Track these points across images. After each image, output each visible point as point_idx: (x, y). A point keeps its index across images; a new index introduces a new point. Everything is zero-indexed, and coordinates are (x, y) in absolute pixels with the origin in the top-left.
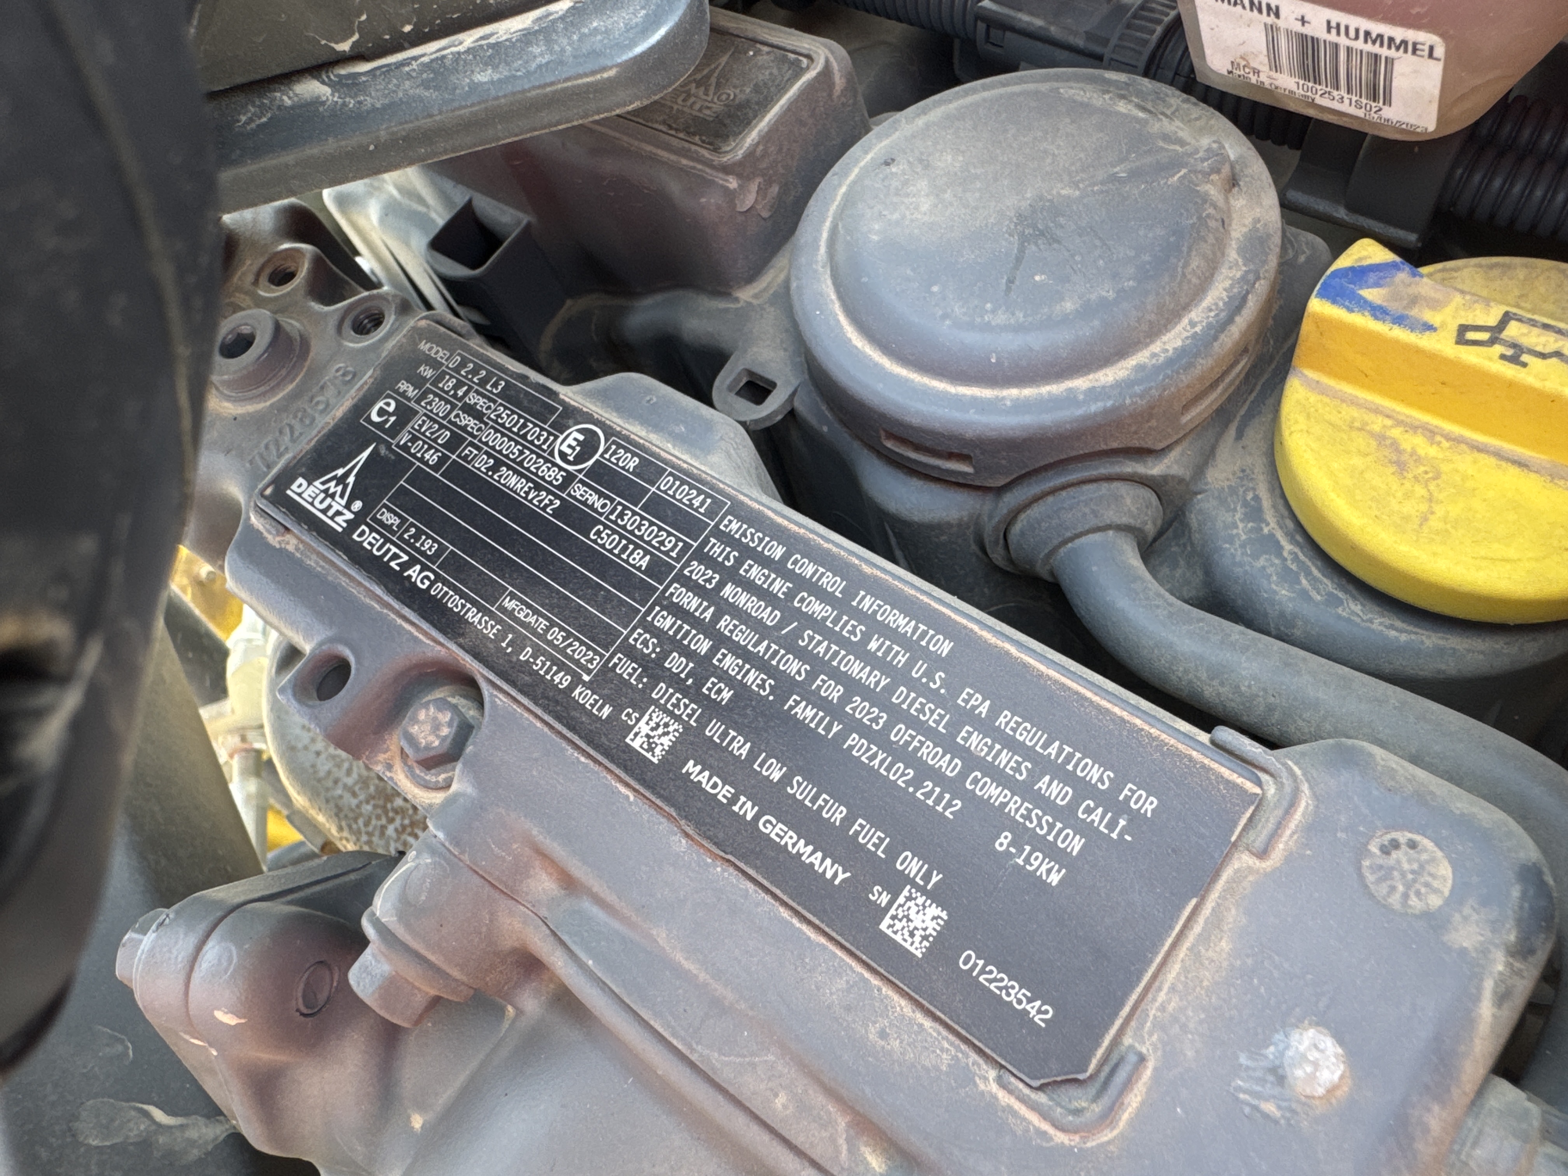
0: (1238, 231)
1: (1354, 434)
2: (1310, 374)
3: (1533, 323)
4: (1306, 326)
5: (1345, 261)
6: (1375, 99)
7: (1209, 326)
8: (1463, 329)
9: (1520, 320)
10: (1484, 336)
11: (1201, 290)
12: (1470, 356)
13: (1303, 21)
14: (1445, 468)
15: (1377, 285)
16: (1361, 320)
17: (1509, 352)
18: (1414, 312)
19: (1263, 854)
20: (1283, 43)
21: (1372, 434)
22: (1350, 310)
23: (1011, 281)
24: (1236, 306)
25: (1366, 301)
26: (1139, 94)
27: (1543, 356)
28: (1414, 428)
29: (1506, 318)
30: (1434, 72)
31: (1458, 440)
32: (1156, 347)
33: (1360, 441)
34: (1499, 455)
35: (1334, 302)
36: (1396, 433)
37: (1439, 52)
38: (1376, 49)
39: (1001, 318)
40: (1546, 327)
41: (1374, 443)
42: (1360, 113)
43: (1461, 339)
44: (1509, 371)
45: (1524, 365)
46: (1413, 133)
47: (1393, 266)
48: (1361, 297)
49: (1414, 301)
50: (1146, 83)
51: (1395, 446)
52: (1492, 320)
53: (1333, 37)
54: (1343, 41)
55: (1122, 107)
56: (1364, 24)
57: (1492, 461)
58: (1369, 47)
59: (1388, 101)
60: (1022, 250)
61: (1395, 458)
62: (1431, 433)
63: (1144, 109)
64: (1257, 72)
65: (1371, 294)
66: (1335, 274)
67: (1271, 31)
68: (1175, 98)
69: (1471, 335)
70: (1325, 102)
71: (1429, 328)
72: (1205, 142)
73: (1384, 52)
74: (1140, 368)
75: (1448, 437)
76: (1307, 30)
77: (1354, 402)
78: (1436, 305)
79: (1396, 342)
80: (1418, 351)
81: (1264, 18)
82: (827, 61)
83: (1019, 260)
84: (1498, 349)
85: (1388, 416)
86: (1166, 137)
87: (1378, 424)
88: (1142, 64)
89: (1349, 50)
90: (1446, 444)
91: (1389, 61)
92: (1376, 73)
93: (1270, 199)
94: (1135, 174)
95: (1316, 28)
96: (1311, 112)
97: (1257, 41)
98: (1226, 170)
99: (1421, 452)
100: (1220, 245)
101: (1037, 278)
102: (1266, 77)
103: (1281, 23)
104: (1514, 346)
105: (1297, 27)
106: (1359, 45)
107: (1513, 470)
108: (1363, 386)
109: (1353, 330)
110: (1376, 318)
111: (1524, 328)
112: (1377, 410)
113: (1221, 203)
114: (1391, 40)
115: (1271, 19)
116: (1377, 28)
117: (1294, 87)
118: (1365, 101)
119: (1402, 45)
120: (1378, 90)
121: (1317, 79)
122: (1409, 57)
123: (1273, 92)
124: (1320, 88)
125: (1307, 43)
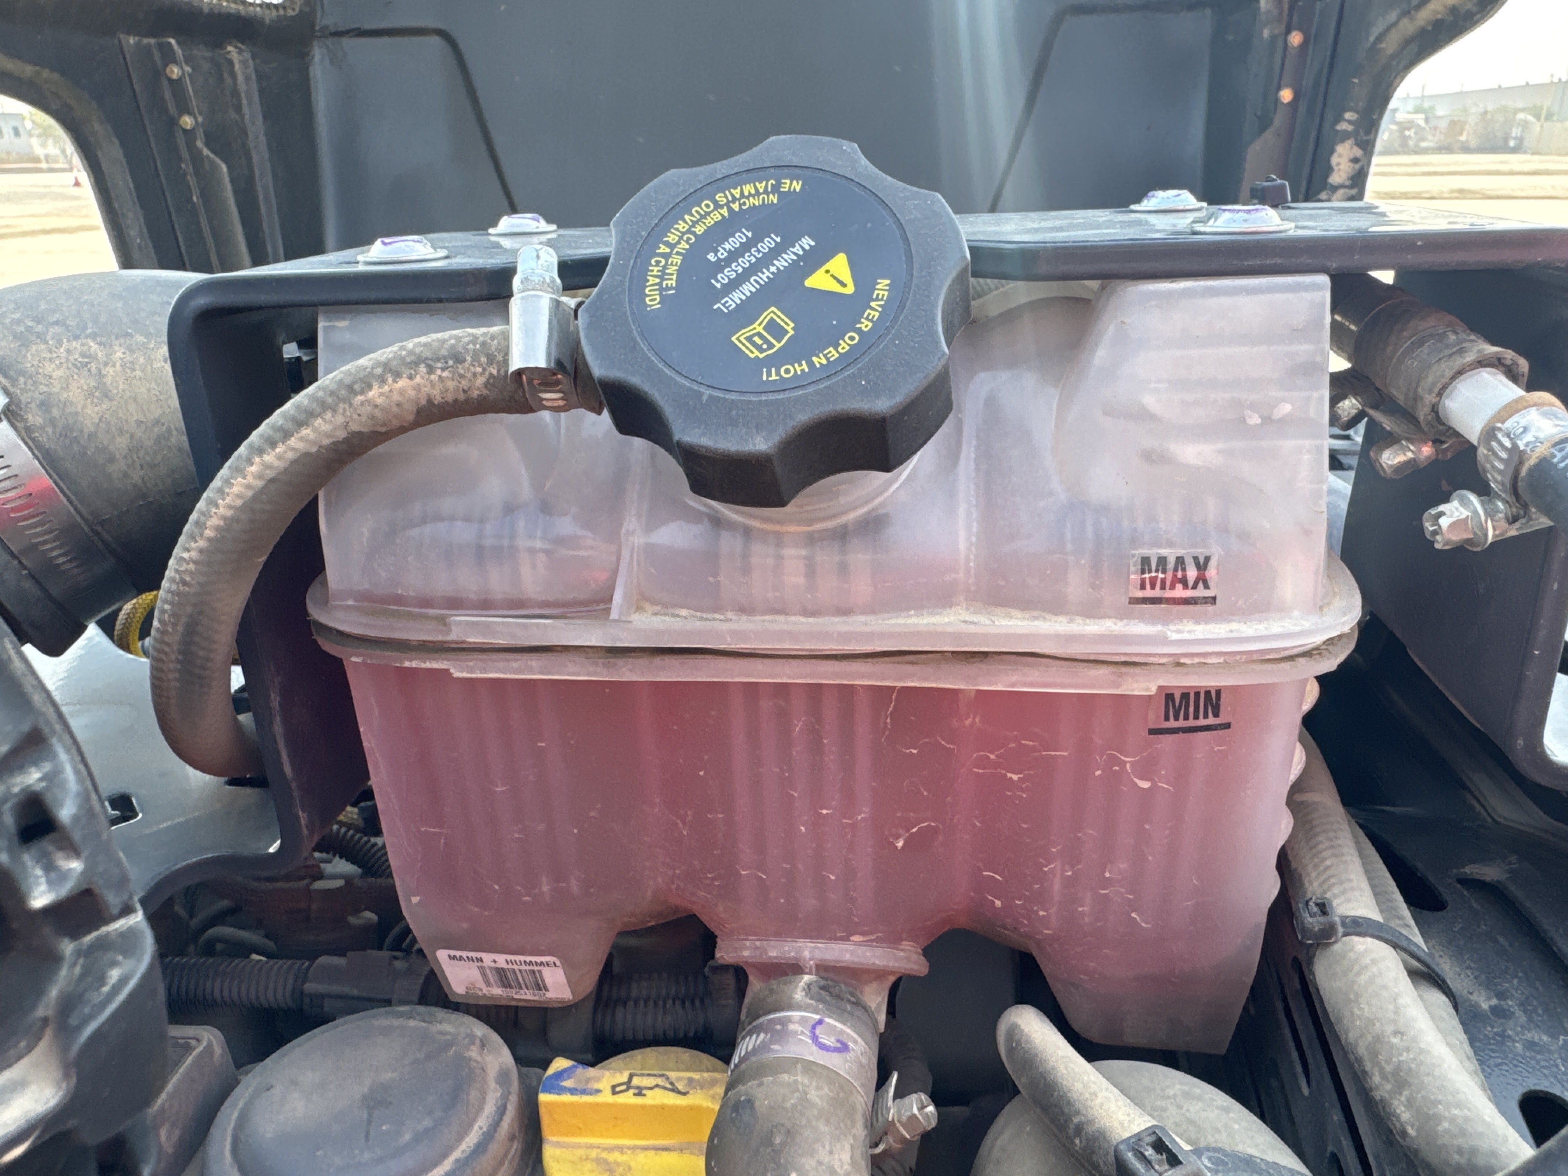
0: (492, 1073)
1: (584, 1163)
2: (554, 1139)
3: (642, 1075)
4: (542, 1111)
5: (551, 1071)
6: (540, 989)
7: (490, 1126)
8: (614, 1087)
9: (637, 1075)
10: (623, 1088)
11: (480, 1109)
12: (622, 1099)
13: (495, 961)
14: (633, 1164)
15: (569, 1078)
16: (566, 1098)
17: (637, 1091)
18: (590, 1086)
20: (488, 972)
21: (593, 1160)
22: (559, 1094)
23: (368, 1134)
24: (501, 1111)
25: (566, 1088)
26: (419, 1014)
27: (651, 1088)
28: (611, 1149)
29: (631, 1077)
31: (634, 1148)
32: (463, 1146)
33: (588, 1166)
34: (656, 1149)
35: (550, 1093)
36: (604, 1155)
37: (558, 963)
38: (531, 968)
39: (367, 1156)
40: (649, 1075)
41: (594, 1164)
42: (536, 998)
43: (614, 1092)
44: (639, 1100)
45: (644, 1095)
46: (565, 1002)
47: (574, 1067)
48: (562, 1086)
49: (588, 1080)
50: (422, 1009)
51: (606, 1161)
52: (624, 1078)
53: (510, 966)
54: (515, 967)
55: (412, 1023)
56: (522, 958)
57: (652, 1152)
58: (528, 968)
59: (547, 990)
60: (370, 1115)
61: (607, 1168)
62: (621, 1149)
63: (424, 1021)
64: (481, 990)
65: (567, 1083)
66: (547, 1078)
67: (482, 969)
68: (440, 1013)
69: (618, 1089)
70: (519, 997)
71: (598, 1091)
72: (462, 1030)
73: (535, 968)
74: (457, 1161)
75: (629, 1148)
76: (499, 965)
77: (578, 1146)
78: (598, 1080)
79: (585, 1103)
80: (597, 1105)
81: (476, 963)
82: (209, 1038)
83: (369, 1122)
84: (631, 1092)
85: (599, 1147)
86: (441, 1033)
87: (594, 1153)
88: (416, 998)
89: (520, 970)
90: (629, 1152)
91: (540, 972)
92: (536, 978)
93: (506, 1052)
94: (429, 1057)
95: (502, 964)
96: (514, 1003)
97: (475, 974)
98: (478, 1042)
99: (619, 1160)
100: (484, 1080)
101: (384, 1128)
102: (486, 990)
103: (485, 965)
104: (638, 1088)
105: (493, 965)
106: (523, 967)
107: (665, 1153)
108: (581, 1135)
109: (563, 1105)
110: (572, 1094)
111: (640, 1078)
112: (591, 1147)
113: (479, 1059)
114: (536, 962)
115: (480, 964)
116: (528, 959)
117: (501, 993)
118: (536, 992)
119: (542, 963)
120: (540, 986)
121: (511, 987)
122: (547, 968)
123: (492, 997)
124: (514, 991)
125: (501, 973)
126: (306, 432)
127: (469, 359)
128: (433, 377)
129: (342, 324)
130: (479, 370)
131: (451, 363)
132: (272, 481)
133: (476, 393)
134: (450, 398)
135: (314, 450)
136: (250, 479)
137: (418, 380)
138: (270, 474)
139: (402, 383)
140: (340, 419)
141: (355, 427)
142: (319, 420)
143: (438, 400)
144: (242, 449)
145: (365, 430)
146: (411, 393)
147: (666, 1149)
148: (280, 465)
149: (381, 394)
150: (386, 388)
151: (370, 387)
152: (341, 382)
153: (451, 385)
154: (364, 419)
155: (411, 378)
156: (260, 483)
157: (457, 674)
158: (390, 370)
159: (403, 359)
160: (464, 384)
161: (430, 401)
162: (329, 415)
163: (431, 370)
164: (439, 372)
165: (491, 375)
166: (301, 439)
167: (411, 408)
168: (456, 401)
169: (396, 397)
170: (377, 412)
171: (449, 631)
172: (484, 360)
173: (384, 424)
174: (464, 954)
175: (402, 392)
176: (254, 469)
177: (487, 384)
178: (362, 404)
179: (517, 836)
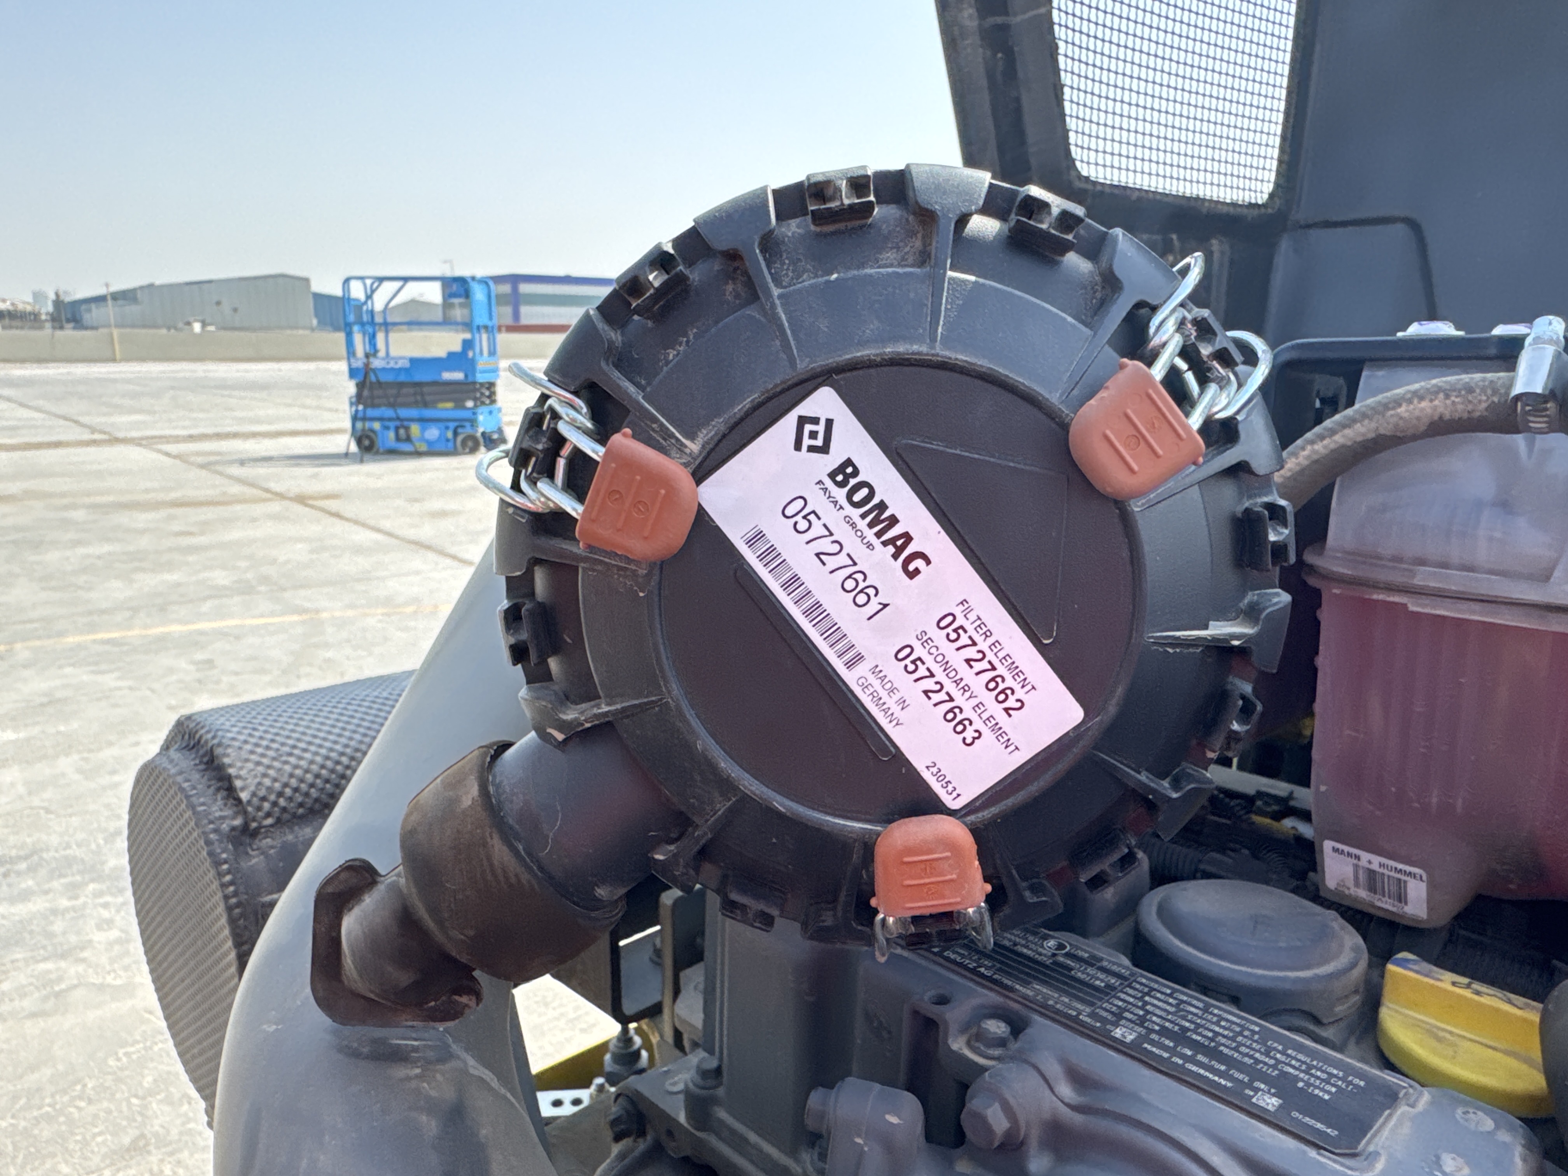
1: (1416, 1026)
2: (1391, 1005)
3: (1482, 986)
4: (1387, 977)
5: (1396, 959)
6: (1400, 901)
7: (1343, 968)
8: (1454, 982)
9: (1477, 984)
10: (1463, 986)
12: (1460, 991)
13: (1370, 862)
14: (1459, 1044)
15: (1416, 965)
16: (1410, 974)
17: (1475, 993)
18: (1433, 975)
19: (1412, 1106)
20: (1361, 872)
22: (1405, 969)
27: (1490, 995)
28: (1443, 1030)
29: (1471, 983)
30: (1423, 886)
31: (1462, 1036)
33: (1418, 1030)
34: (1482, 1044)
35: (1397, 967)
36: (1434, 1030)
37: (1424, 878)
38: (1399, 876)
40: (1488, 988)
42: (1394, 909)
43: (1454, 986)
44: (1476, 997)
45: (1482, 996)
46: (1418, 920)
47: (1419, 960)
48: (1408, 967)
49: (1431, 972)
51: (1435, 1034)
52: (1465, 981)
53: (1381, 870)
54: (1386, 872)
56: (1395, 864)
57: (1479, 1045)
58: (1397, 875)
59: (1406, 903)
61: (1436, 1038)
62: (1450, 1032)
64: (1349, 889)
65: (1411, 966)
67: (1356, 867)
69: (1458, 984)
70: (1379, 904)
71: (1440, 980)
73: (1403, 877)
76: (1372, 867)
77: (1411, 1016)
78: (1440, 975)
79: (1427, 983)
80: (1437, 987)
81: (1353, 860)
84: (1470, 990)
85: (1430, 1024)
89: (1389, 877)
90: (1458, 1037)
91: (1405, 882)
92: (1400, 888)
93: (1360, 939)
95: (1375, 867)
96: (1373, 911)
97: (1349, 871)
99: (1450, 1040)
102: (1353, 891)
103: (1360, 863)
104: (1477, 990)
105: (1367, 865)
106: (1392, 874)
107: (1490, 1050)
108: (1416, 1010)
109: (1406, 978)
110: (1416, 973)
111: (1479, 986)
112: (1423, 1021)
114: (1405, 871)
115: (1356, 862)
116: (1400, 866)
117: (1365, 896)
118: (1396, 903)
119: (1410, 874)
120: (1401, 897)
121: (1375, 893)
122: (1413, 880)
123: (1356, 899)
124: (1377, 896)
125: (1371, 874)
126: (1347, 431)
127: (1478, 391)
128: (1448, 402)
129: (1380, 373)
130: (1484, 398)
131: (1463, 392)
132: (1316, 462)
133: (1478, 414)
134: (1457, 416)
135: (1349, 443)
136: (1301, 459)
137: (1436, 402)
138: (1315, 457)
139: (1424, 404)
140: (1373, 425)
141: (1382, 431)
142: (1359, 425)
143: (1447, 416)
144: (1299, 442)
145: (1388, 434)
146: (1429, 411)
147: (1494, 1049)
148: (1323, 451)
149: (1407, 411)
150: (1412, 407)
151: (1400, 405)
152: (1380, 402)
153: (1460, 407)
154: (1391, 426)
155: (1431, 401)
156: (1306, 463)
157: (1412, 608)
158: (1419, 396)
159: (1428, 389)
160: (1470, 407)
161: (1441, 418)
162: (1366, 422)
163: (1447, 396)
164: (1453, 398)
165: (1493, 402)
166: (1343, 436)
167: (1426, 421)
168: (1460, 419)
169: (1417, 413)
170: (1401, 423)
171: (1414, 577)
172: (1489, 392)
173: (1403, 431)
174: (1346, 848)
175: (1422, 410)
176: (1306, 453)
177: (1486, 409)
178: (1392, 416)
179: (1422, 750)
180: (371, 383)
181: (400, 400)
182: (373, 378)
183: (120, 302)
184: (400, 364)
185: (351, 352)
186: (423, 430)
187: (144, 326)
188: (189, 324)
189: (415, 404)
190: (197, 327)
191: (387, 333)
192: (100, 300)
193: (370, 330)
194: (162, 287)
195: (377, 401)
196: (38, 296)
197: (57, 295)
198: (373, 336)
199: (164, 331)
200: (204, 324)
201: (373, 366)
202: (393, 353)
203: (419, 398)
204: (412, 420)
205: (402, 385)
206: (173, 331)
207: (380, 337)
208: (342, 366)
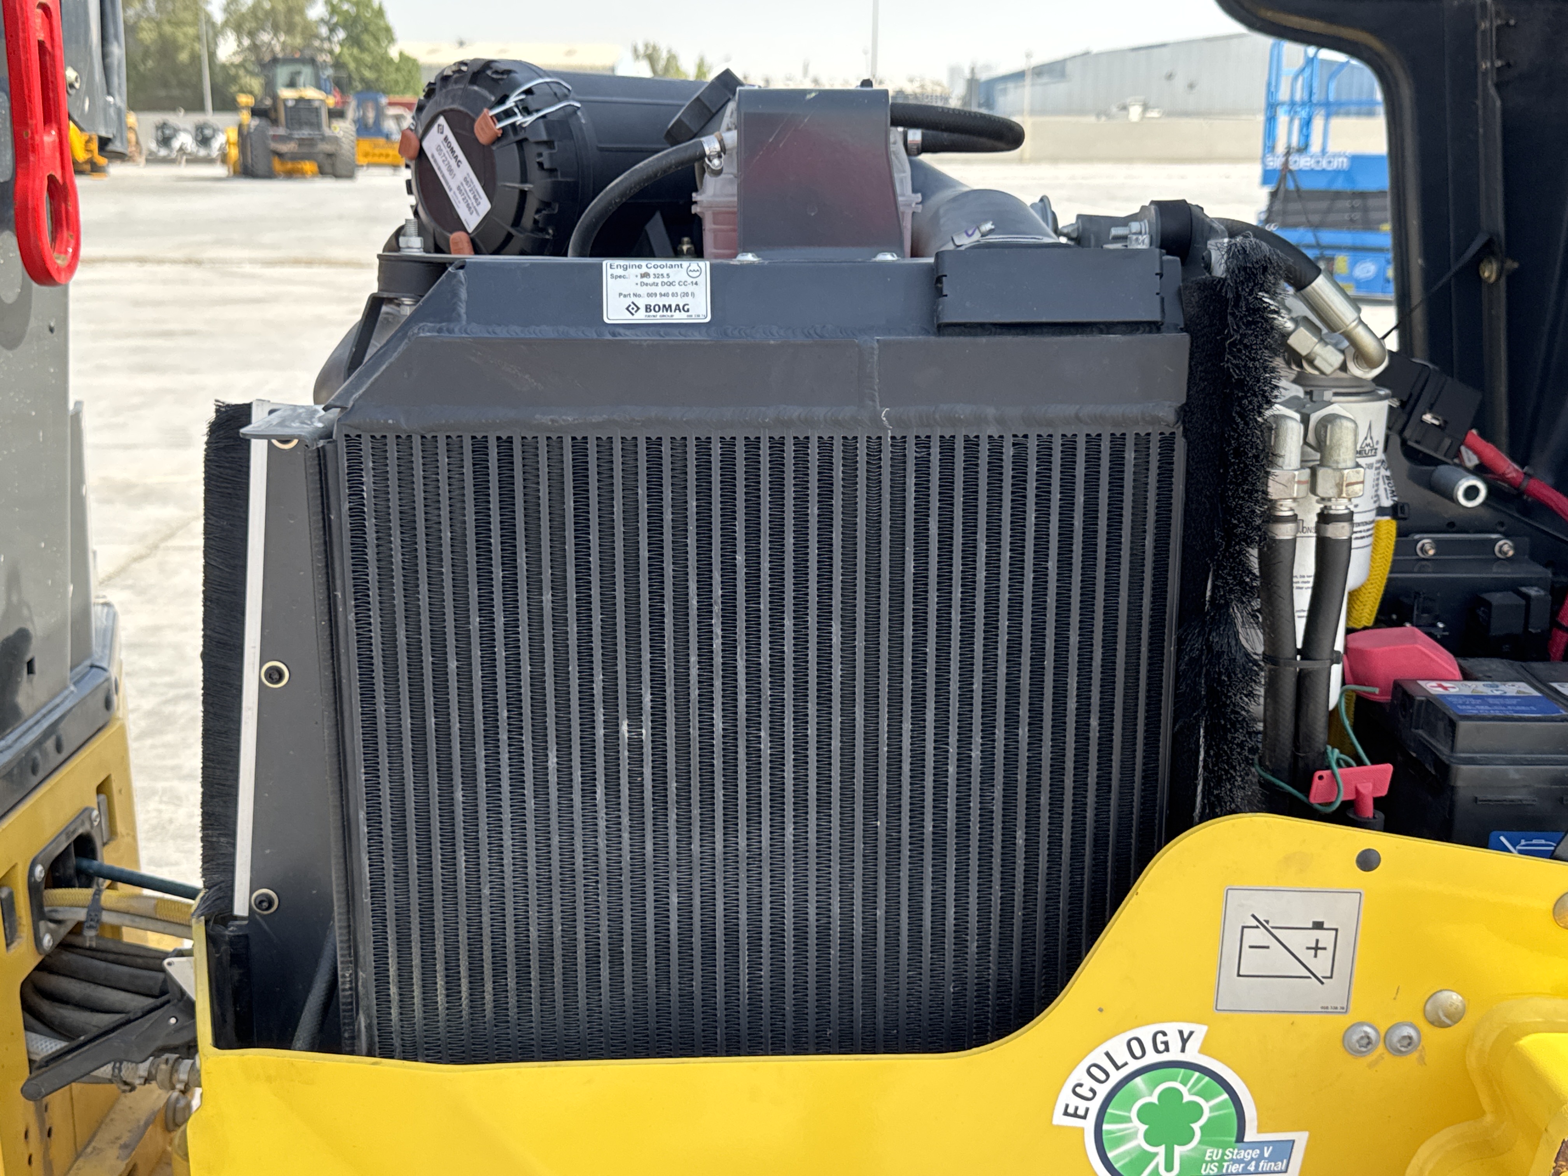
180: (1287, 191)
181: (1332, 217)
182: (1291, 186)
183: (1045, 79)
184: (1336, 164)
185: (1270, 147)
186: (1353, 265)
187: (1068, 112)
188: (1125, 108)
189: (1350, 225)
190: (1135, 112)
191: (1328, 116)
192: (1018, 76)
193: (1304, 114)
194: (1099, 55)
195: (1291, 219)
196: (954, 72)
197: (973, 70)
198: (1307, 123)
199: (1092, 119)
200: (1146, 107)
201: (1292, 167)
202: (1332, 148)
203: (1357, 216)
204: (1339, 248)
205: (1338, 195)
206: (1103, 119)
207: (1318, 123)
208: (1256, 171)
